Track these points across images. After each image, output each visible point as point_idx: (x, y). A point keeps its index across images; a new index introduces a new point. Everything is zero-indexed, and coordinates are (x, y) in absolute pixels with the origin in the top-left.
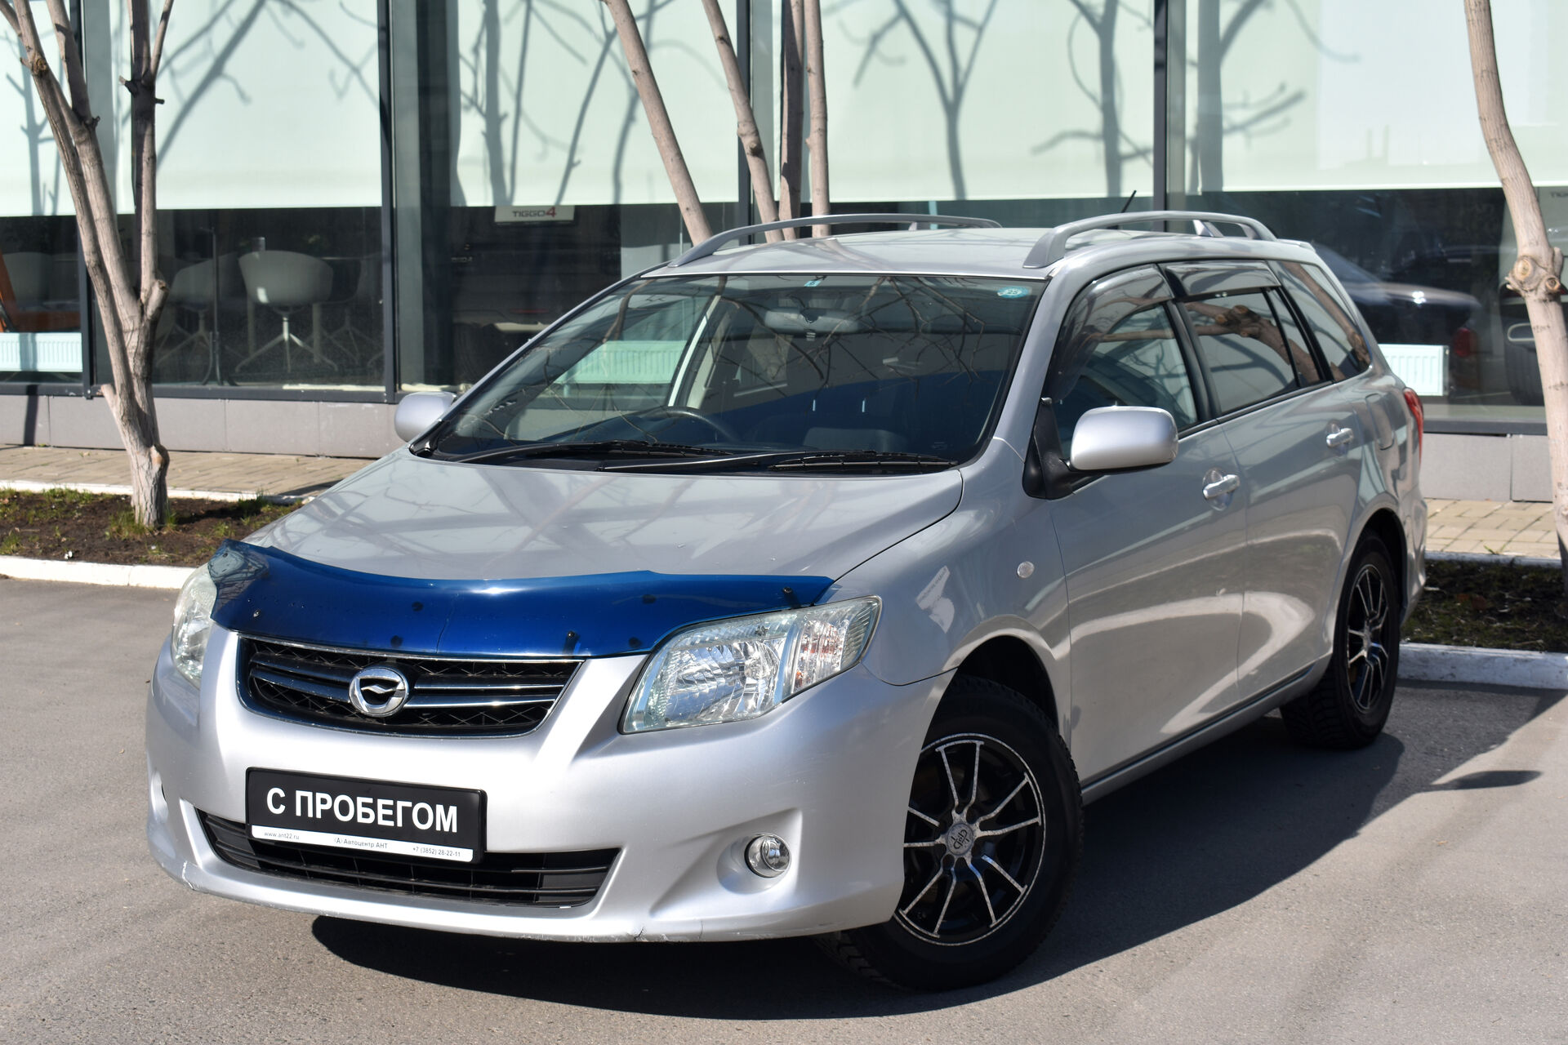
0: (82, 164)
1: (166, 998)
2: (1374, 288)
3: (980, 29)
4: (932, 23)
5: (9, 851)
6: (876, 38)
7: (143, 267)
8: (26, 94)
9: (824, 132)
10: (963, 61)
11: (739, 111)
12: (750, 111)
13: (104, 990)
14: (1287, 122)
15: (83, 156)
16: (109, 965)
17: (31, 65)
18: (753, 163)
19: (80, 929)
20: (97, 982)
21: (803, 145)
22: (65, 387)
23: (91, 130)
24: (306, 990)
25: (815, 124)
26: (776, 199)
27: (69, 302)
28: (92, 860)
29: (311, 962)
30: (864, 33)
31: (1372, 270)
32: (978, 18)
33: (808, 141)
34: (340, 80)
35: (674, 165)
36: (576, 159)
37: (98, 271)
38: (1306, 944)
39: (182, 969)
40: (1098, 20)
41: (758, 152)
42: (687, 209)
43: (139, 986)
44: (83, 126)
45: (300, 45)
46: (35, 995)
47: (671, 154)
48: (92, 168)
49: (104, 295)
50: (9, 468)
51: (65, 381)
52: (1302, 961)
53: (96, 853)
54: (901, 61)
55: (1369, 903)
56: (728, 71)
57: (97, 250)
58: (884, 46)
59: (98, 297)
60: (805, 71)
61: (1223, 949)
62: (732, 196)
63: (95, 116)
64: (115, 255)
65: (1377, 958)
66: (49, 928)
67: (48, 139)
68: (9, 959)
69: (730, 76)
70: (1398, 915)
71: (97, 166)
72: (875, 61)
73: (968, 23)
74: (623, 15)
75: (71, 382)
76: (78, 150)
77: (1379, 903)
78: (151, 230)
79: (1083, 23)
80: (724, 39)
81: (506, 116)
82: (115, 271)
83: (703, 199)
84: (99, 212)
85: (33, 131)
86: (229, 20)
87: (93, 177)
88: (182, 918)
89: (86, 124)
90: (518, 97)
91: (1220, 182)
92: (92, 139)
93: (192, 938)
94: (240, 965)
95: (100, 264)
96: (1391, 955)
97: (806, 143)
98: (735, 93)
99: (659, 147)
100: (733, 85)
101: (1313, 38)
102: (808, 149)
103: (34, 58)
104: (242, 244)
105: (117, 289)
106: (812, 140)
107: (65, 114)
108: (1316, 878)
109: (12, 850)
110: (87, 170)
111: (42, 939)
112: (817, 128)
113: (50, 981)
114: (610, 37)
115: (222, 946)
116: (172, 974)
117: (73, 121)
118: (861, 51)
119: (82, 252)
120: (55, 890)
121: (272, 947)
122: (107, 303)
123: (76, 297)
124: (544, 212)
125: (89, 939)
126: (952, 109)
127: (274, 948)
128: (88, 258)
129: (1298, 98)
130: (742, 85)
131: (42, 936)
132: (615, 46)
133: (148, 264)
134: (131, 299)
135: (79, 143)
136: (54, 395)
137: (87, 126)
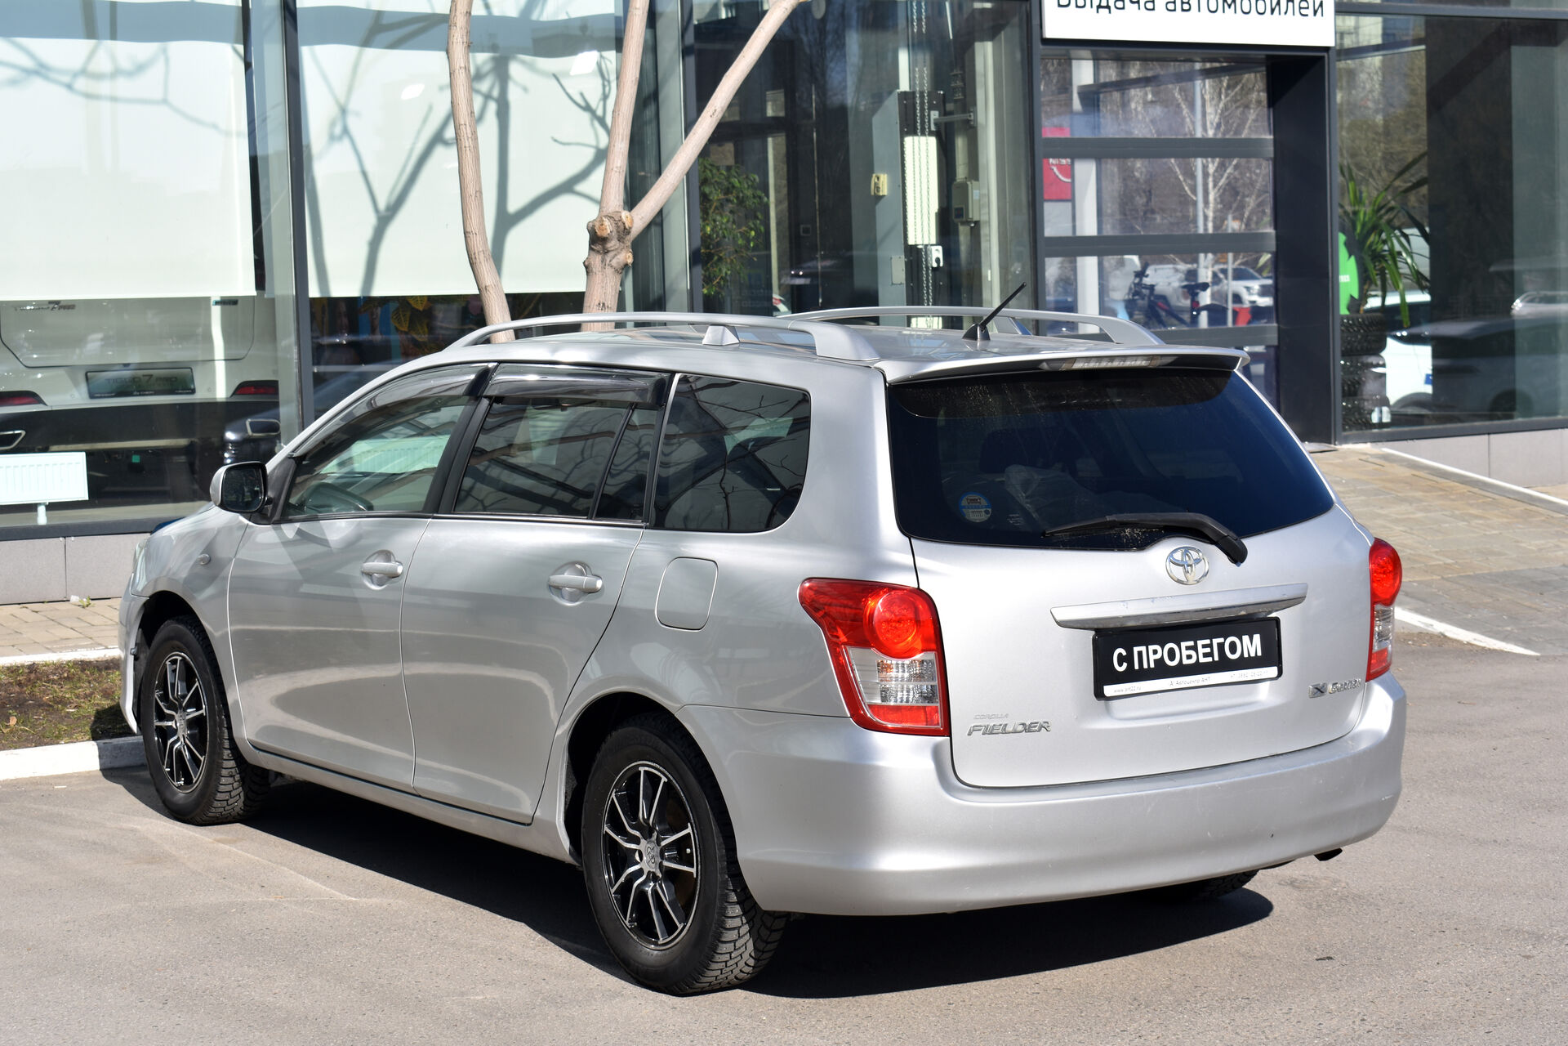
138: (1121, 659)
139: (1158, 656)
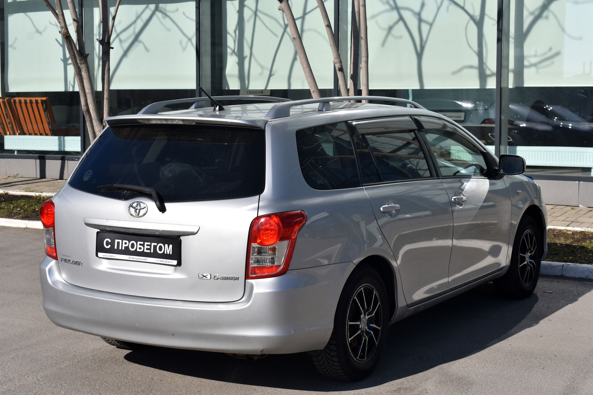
0: (82, 72)
1: (106, 393)
2: (584, 124)
3: (431, 25)
4: (413, 22)
5: (48, 335)
6: (390, 28)
7: (104, 111)
8: (63, 46)
9: (367, 62)
10: (424, 37)
11: (334, 54)
12: (339, 55)
13: (82, 389)
14: (553, 63)
15: (82, 69)
16: (84, 379)
17: (63, 34)
18: (339, 74)
19: (74, 365)
20: (80, 386)
21: (359, 67)
22: (74, 157)
23: (86, 59)
24: (159, 391)
25: (363, 59)
26: (348, 88)
27: (76, 125)
28: (79, 339)
29: (162, 380)
30: (386, 26)
31: (584, 118)
32: (430, 20)
33: (361, 65)
34: (184, 44)
35: (308, 74)
36: (272, 73)
37: (87, 113)
38: (551, 383)
39: (112, 382)
40: (477, 21)
41: (341, 69)
42: (313, 91)
43: (96, 388)
44: (83, 58)
45: (169, 30)
46: (56, 390)
47: (307, 70)
48: (85, 73)
49: (89, 122)
50: (52, 188)
51: (74, 155)
52: (549, 389)
53: (81, 337)
54: (401, 37)
55: (576, 367)
56: (330, 38)
57: (87, 105)
58: (394, 31)
59: (87, 123)
60: (360, 38)
61: (517, 384)
62: (331, 86)
63: (87, 54)
64: (94, 107)
65: (579, 389)
66: (62, 365)
67: (70, 64)
68: (47, 376)
69: (331, 40)
70: (588, 372)
71: (87, 73)
72: (390, 38)
73: (426, 22)
74: (290, 16)
75: (76, 155)
76: (81, 67)
77: (580, 367)
78: (108, 98)
79: (472, 23)
80: (329, 26)
81: (246, 57)
82: (93, 113)
83: (319, 88)
84: (88, 90)
85: (65, 60)
86: (142, 20)
87: (86, 77)
88: (113, 362)
89: (83, 56)
90: (251, 48)
91: (523, 84)
92: (86, 62)
93: (116, 370)
94: (134, 381)
95: (88, 110)
96: (584, 388)
97: (360, 66)
98: (333, 47)
99: (303, 67)
100: (332, 44)
101: (563, 30)
102: (361, 68)
103: (64, 31)
104: (143, 103)
105: (94, 120)
106: (362, 65)
107: (76, 53)
108: (555, 356)
109: (49, 335)
110: (84, 74)
111: (60, 369)
112: (364, 61)
113: (62, 385)
114: (286, 26)
115: (128, 373)
116: (109, 383)
117: (79, 55)
118: (384, 33)
119: (81, 106)
120: (65, 350)
121: (147, 374)
122: (90, 125)
123: (79, 122)
124: (258, 92)
125: (77, 369)
126: (420, 55)
127: (148, 374)
128: (83, 108)
129: (557, 54)
130: (336, 44)
131: (59, 368)
132: (288, 29)
133: (106, 110)
134: (100, 124)
135: (81, 64)
136: (70, 160)
137: (84, 57)
138: (108, 243)
139: (127, 245)
